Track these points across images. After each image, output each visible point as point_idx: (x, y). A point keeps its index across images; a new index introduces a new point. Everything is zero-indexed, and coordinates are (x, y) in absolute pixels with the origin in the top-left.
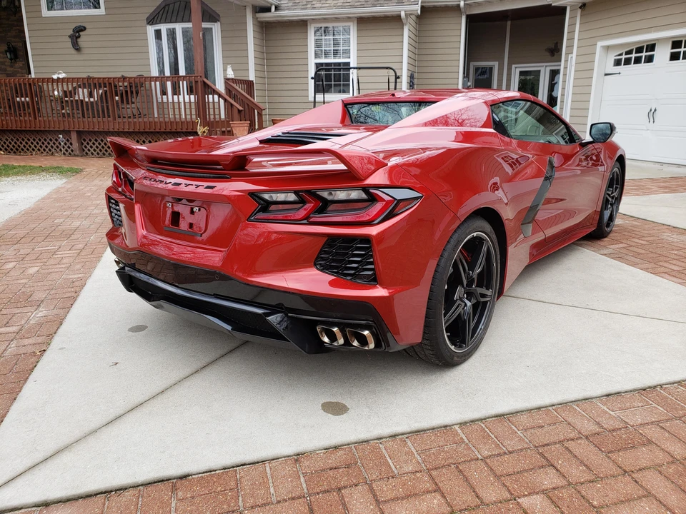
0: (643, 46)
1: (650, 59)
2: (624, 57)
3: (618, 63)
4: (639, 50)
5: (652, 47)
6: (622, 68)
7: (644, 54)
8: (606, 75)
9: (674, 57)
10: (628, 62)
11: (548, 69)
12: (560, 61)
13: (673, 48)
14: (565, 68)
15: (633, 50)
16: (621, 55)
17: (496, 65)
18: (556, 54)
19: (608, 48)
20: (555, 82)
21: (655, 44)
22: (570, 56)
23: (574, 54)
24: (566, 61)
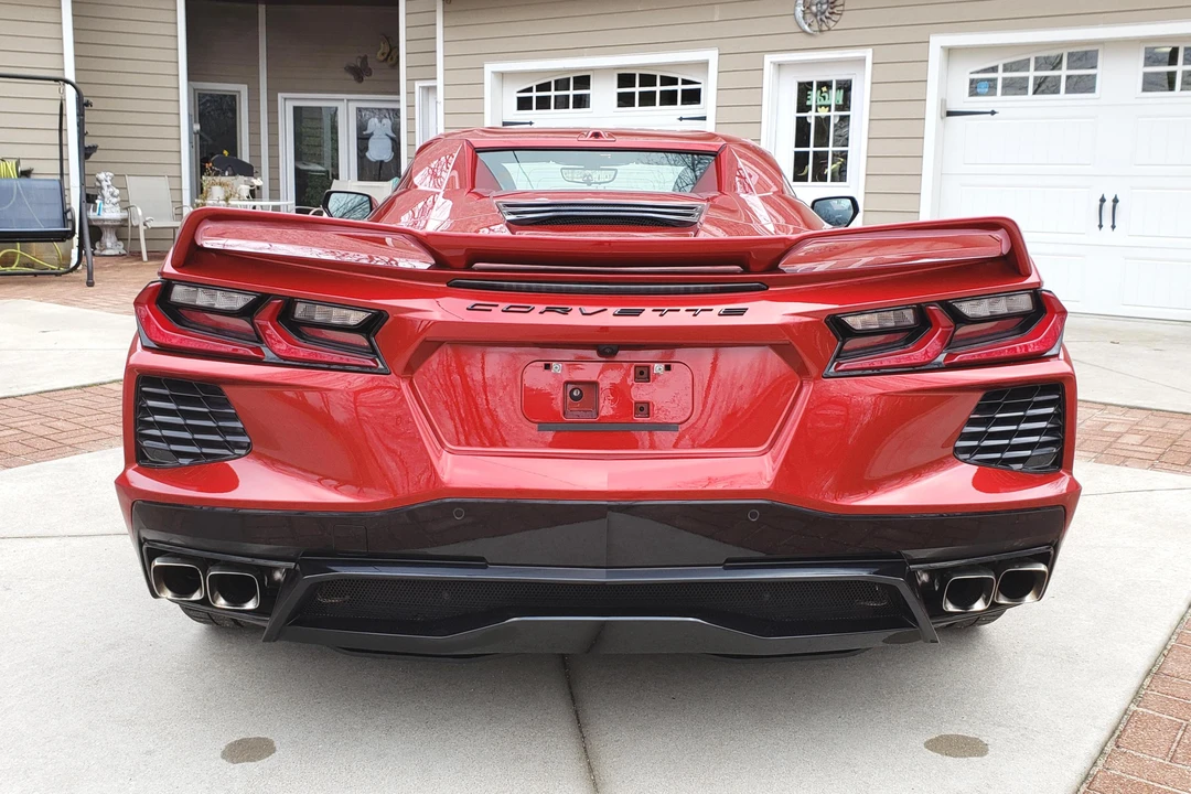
0: (569, 79)
1: (582, 102)
2: (534, 94)
3: (524, 104)
4: (562, 84)
5: (583, 81)
6: (534, 114)
7: (571, 92)
8: (504, 123)
9: (625, 101)
10: (543, 103)
11: (353, 107)
12: (398, 93)
13: (620, 86)
14: (411, 106)
15: (550, 83)
16: (530, 90)
17: (243, 90)
18: (365, 78)
19: (502, 76)
20: (368, 132)
21: (588, 77)
22: (418, 84)
23: (440, 83)
24: (411, 93)
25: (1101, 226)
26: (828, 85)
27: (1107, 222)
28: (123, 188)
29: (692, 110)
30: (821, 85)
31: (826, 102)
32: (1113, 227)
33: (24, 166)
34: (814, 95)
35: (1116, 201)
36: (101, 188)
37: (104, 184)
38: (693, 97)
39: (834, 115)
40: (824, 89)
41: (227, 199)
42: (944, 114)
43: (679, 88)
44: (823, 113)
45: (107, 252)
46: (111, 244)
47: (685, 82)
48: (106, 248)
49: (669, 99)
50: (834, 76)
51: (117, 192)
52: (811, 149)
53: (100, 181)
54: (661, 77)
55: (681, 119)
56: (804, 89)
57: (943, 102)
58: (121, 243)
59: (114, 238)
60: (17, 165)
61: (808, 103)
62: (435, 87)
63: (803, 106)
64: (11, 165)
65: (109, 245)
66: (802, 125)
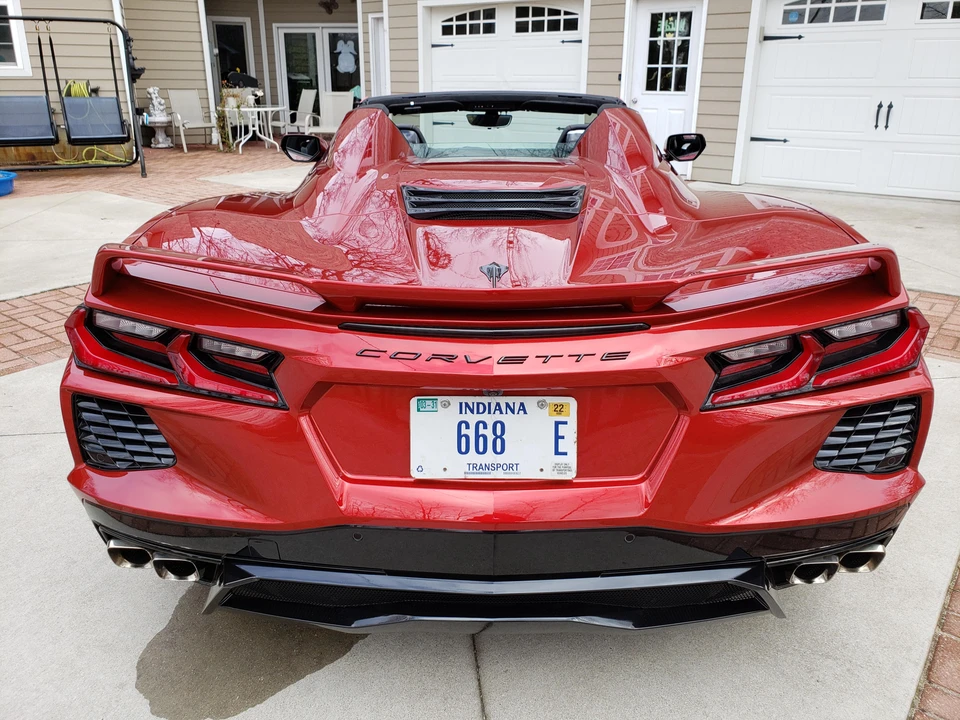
0: (480, 11)
1: (489, 29)
2: (454, 23)
3: (447, 31)
4: (474, 15)
6: (454, 38)
7: (482, 22)
8: (433, 46)
9: (521, 28)
10: (461, 30)
11: (327, 32)
13: (517, 16)
15: (465, 15)
16: (451, 20)
17: (248, 21)
18: (334, 10)
19: (431, 9)
20: (338, 51)
21: (494, 9)
22: (370, 16)
23: (385, 15)
24: (365, 23)
25: (876, 126)
26: (674, 15)
27: (882, 122)
28: (167, 98)
29: (571, 35)
30: (668, 16)
31: (673, 29)
32: (886, 127)
33: (93, 85)
34: (663, 23)
35: (890, 107)
36: (151, 99)
37: (153, 96)
38: (572, 25)
39: (678, 40)
40: (671, 19)
41: (238, 107)
42: (762, 38)
43: (562, 17)
44: (669, 37)
45: (160, 146)
46: (162, 140)
47: (566, 13)
48: (159, 143)
49: (554, 26)
50: (679, 8)
51: (163, 101)
52: (660, 66)
53: (150, 94)
54: (549, 10)
55: (563, 42)
56: (655, 19)
57: (762, 29)
58: (169, 139)
59: (164, 136)
60: (88, 84)
61: (659, 30)
62: (382, 18)
63: (654, 32)
64: (83, 85)
65: (161, 140)
66: (653, 47)
